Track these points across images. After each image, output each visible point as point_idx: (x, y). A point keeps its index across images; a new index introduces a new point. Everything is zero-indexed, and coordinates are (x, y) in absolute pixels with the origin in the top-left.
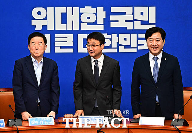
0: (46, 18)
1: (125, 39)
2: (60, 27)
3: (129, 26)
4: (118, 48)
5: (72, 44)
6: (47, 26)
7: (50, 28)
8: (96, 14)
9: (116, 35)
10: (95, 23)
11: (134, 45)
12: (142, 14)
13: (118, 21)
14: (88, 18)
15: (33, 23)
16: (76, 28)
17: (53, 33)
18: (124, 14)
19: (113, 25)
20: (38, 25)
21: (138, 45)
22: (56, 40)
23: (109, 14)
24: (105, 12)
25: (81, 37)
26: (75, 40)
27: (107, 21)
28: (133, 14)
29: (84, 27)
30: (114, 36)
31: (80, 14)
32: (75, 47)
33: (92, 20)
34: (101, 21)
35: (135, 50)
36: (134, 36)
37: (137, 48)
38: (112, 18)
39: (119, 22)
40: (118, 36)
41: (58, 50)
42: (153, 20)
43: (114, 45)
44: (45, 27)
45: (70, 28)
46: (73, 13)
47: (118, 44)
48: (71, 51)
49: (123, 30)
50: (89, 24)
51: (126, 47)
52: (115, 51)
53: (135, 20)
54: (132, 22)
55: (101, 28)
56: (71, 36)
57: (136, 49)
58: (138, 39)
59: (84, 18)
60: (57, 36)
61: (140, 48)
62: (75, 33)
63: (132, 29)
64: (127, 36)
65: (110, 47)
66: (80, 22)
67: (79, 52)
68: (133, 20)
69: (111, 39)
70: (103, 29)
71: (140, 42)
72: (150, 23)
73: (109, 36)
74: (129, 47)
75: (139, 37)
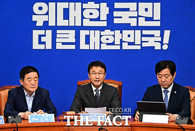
0: (47, 14)
1: (129, 36)
2: (62, 22)
3: (133, 23)
4: (121, 45)
5: (74, 41)
6: (48, 21)
7: (52, 23)
8: (99, 10)
9: (119, 31)
10: (98, 19)
11: (138, 42)
12: (146, 10)
13: (121, 17)
14: (91, 14)
15: (34, 18)
16: (78, 24)
17: (55, 29)
18: (128, 10)
19: (116, 21)
20: (39, 20)
21: (142, 42)
22: (58, 36)
24: (108, 8)
25: (83, 33)
26: (77, 37)
27: (110, 17)
28: (137, 10)
29: (87, 23)
30: (118, 32)
31: (83, 10)
32: (77, 43)
33: (95, 16)
34: (104, 17)
35: (139, 48)
36: (138, 32)
37: (141, 45)
39: (123, 18)
40: (121, 32)
41: (59, 46)
42: (157, 16)
43: (118, 42)
44: (46, 23)
45: (72, 24)
46: (75, 8)
47: (122, 41)
48: (73, 47)
49: (127, 27)
50: (91, 20)
51: (130, 44)
52: (118, 48)
53: (139, 16)
54: (136, 19)
55: (104, 24)
56: (73, 32)
58: (142, 36)
59: (86, 14)
60: (58, 31)
61: (144, 45)
62: (77, 29)
63: (136, 25)
64: (131, 32)
65: (113, 44)
66: (83, 18)
67: (81, 48)
68: (137, 16)
69: (114, 36)
70: (106, 25)
71: (144, 39)
72: (154, 19)
73: (112, 33)
74: (133, 44)
75: (143, 34)
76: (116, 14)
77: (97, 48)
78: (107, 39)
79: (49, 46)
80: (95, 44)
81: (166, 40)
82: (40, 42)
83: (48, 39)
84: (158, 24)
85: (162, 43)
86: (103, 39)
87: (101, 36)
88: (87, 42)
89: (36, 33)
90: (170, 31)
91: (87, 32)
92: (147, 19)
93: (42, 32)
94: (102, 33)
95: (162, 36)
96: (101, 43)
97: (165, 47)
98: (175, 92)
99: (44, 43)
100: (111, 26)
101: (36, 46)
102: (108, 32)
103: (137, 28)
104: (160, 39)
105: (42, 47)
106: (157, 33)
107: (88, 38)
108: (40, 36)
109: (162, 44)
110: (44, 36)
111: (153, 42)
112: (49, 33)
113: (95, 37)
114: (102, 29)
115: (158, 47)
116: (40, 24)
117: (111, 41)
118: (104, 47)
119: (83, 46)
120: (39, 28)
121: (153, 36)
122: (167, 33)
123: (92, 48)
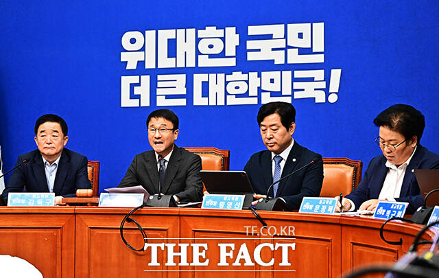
0: (143, 49)
1: (272, 81)
2: (166, 62)
3: (279, 58)
4: (259, 97)
5: (184, 92)
6: (144, 62)
7: (150, 65)
8: (223, 39)
9: (256, 74)
10: (222, 55)
11: (287, 90)
12: (300, 36)
13: (259, 50)
14: (211, 46)
15: (124, 57)
16: (191, 64)
17: (154, 73)
18: (270, 37)
19: (251, 57)
20: (131, 60)
21: (293, 91)
22: (160, 84)
23: (244, 37)
24: (238, 35)
25: (199, 79)
26: (189, 85)
27: (241, 51)
28: (286, 37)
29: (204, 62)
30: (253, 75)
31: (198, 40)
32: (189, 95)
33: (217, 50)
34: (231, 51)
35: (288, 100)
36: (287, 75)
37: (292, 95)
39: (262, 51)
40: (259, 76)
41: (161, 102)
42: (319, 45)
43: (254, 92)
44: (141, 64)
45: (181, 64)
46: (186, 39)
47: (260, 90)
48: (183, 102)
49: (269, 65)
50: (211, 56)
51: (273, 94)
52: (254, 101)
53: (288, 47)
54: (284, 51)
55: (232, 62)
56: (182, 78)
57: (290, 97)
58: (294, 80)
59: (203, 46)
60: (160, 77)
61: (297, 95)
62: (189, 72)
63: (283, 62)
64: (276, 75)
65: (246, 95)
66: (198, 53)
67: (195, 103)
68: (285, 47)
69: (247, 82)
70: (234, 65)
71: (297, 85)
72: (314, 51)
73: (245, 77)
74: (279, 94)
75: (295, 77)
76: (250, 45)
77: (221, 102)
78: (237, 88)
79: (145, 102)
80: (217, 97)
81: (335, 86)
82: (133, 96)
83: (144, 90)
84: (320, 59)
85: (327, 91)
86: (231, 89)
87: (226, 83)
88: (205, 93)
89: (126, 81)
90: (340, 70)
91: (204, 77)
92: (302, 51)
93: (135, 79)
94: (229, 78)
95: (327, 79)
96: (227, 94)
97: (333, 99)
98: (294, 160)
99: (138, 97)
100: (244, 65)
101: (126, 102)
102: (237, 75)
103: (286, 67)
104: (323, 85)
105: (135, 103)
106: (319, 74)
107: (205, 86)
108: (132, 86)
109: (328, 94)
110: (139, 85)
111: (312, 91)
112: (146, 79)
113: (217, 84)
114: (228, 71)
115: (320, 98)
116: (132, 66)
117: (242, 91)
118: (232, 101)
119: (199, 100)
120: (131, 73)
121: (312, 80)
122: (336, 74)
123: (212, 103)
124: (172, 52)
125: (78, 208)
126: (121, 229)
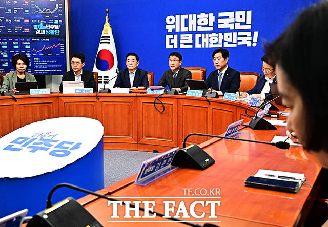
0: (175, 23)
1: (228, 37)
2: (184, 29)
3: (232, 27)
4: (223, 44)
5: (191, 42)
6: (175, 29)
7: (177, 30)
8: (208, 19)
9: (222, 34)
10: (207, 26)
11: (235, 41)
12: (241, 17)
14: (203, 22)
15: (167, 27)
16: (194, 30)
17: (179, 34)
18: (228, 17)
19: (220, 26)
20: (170, 28)
21: (237, 41)
22: (182, 39)
23: (217, 18)
24: (214, 17)
25: (198, 36)
26: (194, 39)
27: (216, 24)
28: (235, 17)
29: (200, 29)
30: (221, 34)
31: (197, 19)
32: (194, 43)
33: (206, 23)
34: (211, 24)
35: (235, 45)
36: (235, 34)
37: (237, 43)
38: (220, 21)
39: (224, 24)
40: (223, 35)
41: (182, 46)
42: (249, 21)
43: (221, 42)
44: (174, 30)
45: (190, 30)
46: (192, 19)
47: (223, 41)
48: (191, 46)
49: (227, 30)
50: (203, 26)
51: (229, 43)
52: (221, 46)
53: (236, 22)
54: (233, 24)
55: (212, 29)
56: (191, 36)
58: (238, 36)
59: (200, 22)
60: (182, 36)
61: (239, 43)
62: (194, 33)
63: (233, 29)
64: (230, 34)
65: (217, 43)
66: (197, 25)
67: (196, 47)
68: (234, 22)
69: (218, 37)
71: (239, 39)
72: (247, 23)
73: (217, 35)
74: (231, 43)
75: (239, 35)
77: (207, 46)
78: (214, 40)
79: (176, 46)
80: (205, 44)
81: (255, 39)
82: (171, 44)
83: (175, 41)
84: (249, 27)
85: (252, 41)
86: (211, 40)
87: (209, 38)
88: (200, 42)
89: (168, 37)
90: (258, 32)
91: (200, 35)
92: (242, 24)
93: (171, 36)
94: (210, 36)
95: (252, 36)
96: (209, 42)
97: (254, 45)
98: (227, 74)
99: (173, 44)
100: (217, 30)
101: (168, 46)
102: (214, 34)
103: (234, 31)
104: (250, 39)
105: (171, 47)
106: (249, 34)
107: (200, 39)
108: (170, 39)
109: (252, 43)
110: (173, 39)
111: (245, 41)
112: (176, 36)
113: (205, 39)
114: (210, 32)
115: (249, 44)
116: (170, 31)
117: (216, 41)
118: (212, 46)
119: (198, 45)
120: (170, 34)
121: (245, 36)
122: (256, 34)
123: (203, 47)
124: (187, 25)
125: (138, 94)
126: (154, 103)
